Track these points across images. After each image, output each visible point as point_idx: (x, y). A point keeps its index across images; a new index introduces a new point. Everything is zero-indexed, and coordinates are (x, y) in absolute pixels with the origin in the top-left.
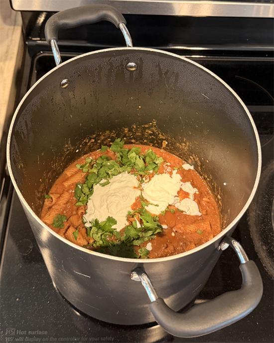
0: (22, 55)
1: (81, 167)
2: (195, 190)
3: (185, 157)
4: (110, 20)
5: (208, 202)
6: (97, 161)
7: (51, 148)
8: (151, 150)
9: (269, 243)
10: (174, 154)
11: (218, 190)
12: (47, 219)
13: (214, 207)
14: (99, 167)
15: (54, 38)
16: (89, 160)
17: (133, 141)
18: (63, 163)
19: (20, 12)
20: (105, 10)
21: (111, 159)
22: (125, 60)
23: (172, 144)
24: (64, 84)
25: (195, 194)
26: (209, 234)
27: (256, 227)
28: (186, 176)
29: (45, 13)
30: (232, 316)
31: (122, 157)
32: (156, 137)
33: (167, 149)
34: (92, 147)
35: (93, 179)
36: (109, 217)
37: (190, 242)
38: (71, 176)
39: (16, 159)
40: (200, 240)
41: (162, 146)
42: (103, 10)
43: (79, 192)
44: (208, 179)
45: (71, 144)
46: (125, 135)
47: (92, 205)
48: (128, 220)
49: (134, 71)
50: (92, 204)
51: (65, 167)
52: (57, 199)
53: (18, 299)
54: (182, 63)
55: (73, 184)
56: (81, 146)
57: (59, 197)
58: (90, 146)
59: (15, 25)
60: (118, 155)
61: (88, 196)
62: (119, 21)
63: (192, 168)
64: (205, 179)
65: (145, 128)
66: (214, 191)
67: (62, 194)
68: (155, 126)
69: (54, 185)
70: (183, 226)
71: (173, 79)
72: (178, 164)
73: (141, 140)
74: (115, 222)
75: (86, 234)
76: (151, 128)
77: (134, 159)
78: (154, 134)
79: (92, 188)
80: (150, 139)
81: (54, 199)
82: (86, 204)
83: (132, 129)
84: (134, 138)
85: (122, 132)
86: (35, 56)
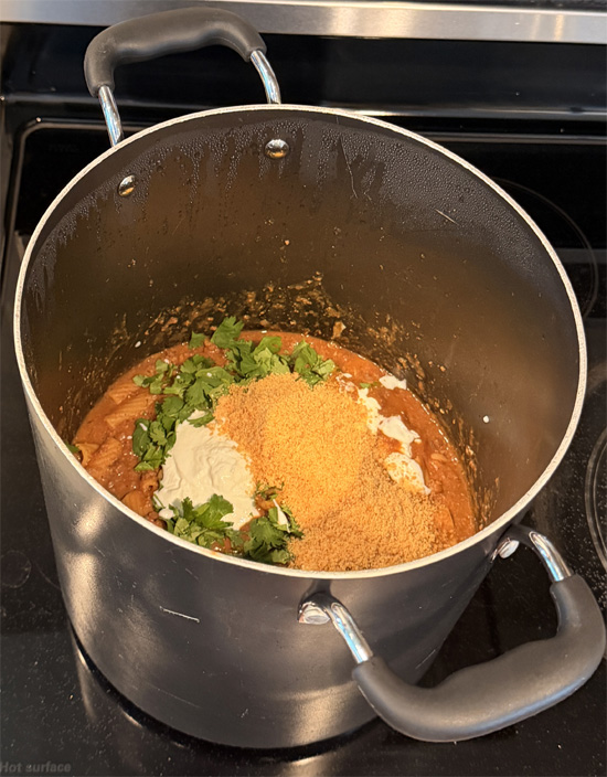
1: (145, 382)
2: (413, 436)
3: (386, 361)
4: (233, 46)
5: (444, 463)
6: (182, 369)
7: (86, 334)
8: (305, 344)
9: (582, 563)
10: (359, 353)
11: (466, 435)
13: (457, 475)
14: (187, 383)
15: (107, 82)
16: (163, 367)
17: (264, 322)
18: (105, 371)
21: (215, 365)
22: (264, 133)
23: (356, 330)
24: (125, 187)
25: (413, 444)
27: (551, 525)
28: (389, 405)
30: (541, 694)
31: (239, 360)
32: (320, 314)
33: (343, 342)
34: (171, 336)
35: (175, 410)
36: (215, 495)
38: (123, 403)
41: (331, 335)
42: (214, 20)
43: (142, 440)
44: (441, 411)
45: (126, 327)
46: (247, 308)
47: (175, 471)
48: (257, 504)
49: (281, 158)
50: (173, 467)
51: (109, 382)
52: (93, 454)
54: (395, 141)
55: (128, 421)
56: (147, 333)
57: (98, 451)
58: (166, 333)
60: (230, 355)
61: (163, 448)
62: (251, 46)
63: (402, 385)
64: (433, 409)
65: (295, 293)
66: (457, 438)
67: (104, 443)
68: (319, 288)
69: (85, 424)
71: (369, 178)
72: (370, 375)
73: (282, 322)
74: (229, 508)
76: (310, 293)
77: (268, 363)
78: (314, 306)
79: (173, 429)
80: (305, 319)
81: (86, 455)
82: (161, 468)
83: (265, 294)
84: (267, 316)
85: (241, 301)
86: (23, 128)
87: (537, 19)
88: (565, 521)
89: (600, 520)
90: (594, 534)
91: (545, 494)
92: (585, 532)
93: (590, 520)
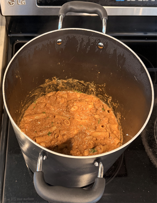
9: (153, 147)
19: (5, 17)
22: (98, 40)
24: (59, 42)
27: (146, 138)
49: (101, 49)
53: (16, 181)
59: (2, 25)
65: (99, 87)
68: (104, 87)
78: (102, 92)
86: (14, 43)
88: (149, 137)
91: (144, 131)
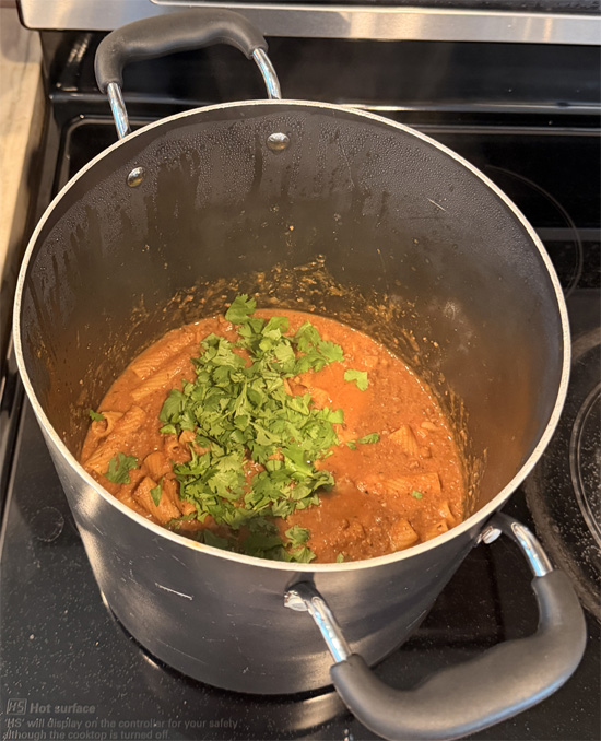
0: (41, 122)
3: (384, 336)
4: (232, 41)
5: (432, 432)
7: (104, 313)
8: (309, 324)
9: (566, 520)
11: (457, 406)
12: (96, 464)
13: (446, 443)
15: (115, 79)
17: (274, 300)
18: (126, 345)
19: (37, 34)
20: (223, 20)
22: (265, 127)
23: (358, 307)
24: (134, 178)
26: (438, 499)
27: (538, 485)
29: (89, 35)
32: (325, 292)
33: (346, 317)
34: (189, 312)
37: (399, 517)
39: (32, 338)
40: (420, 513)
41: (335, 312)
42: (218, 20)
45: (144, 305)
46: (258, 287)
49: (283, 150)
51: (131, 355)
52: (117, 421)
53: (32, 637)
54: (389, 134)
55: (151, 394)
56: (165, 310)
57: (122, 418)
58: (183, 309)
59: (27, 60)
60: (242, 330)
62: (253, 44)
65: (300, 274)
66: (450, 409)
67: (128, 411)
68: (322, 269)
69: (110, 393)
70: (380, 481)
71: (365, 169)
73: (290, 298)
75: (176, 496)
76: (315, 274)
78: (318, 285)
80: (311, 297)
81: (110, 423)
83: (273, 274)
84: (276, 294)
85: (252, 281)
86: (67, 124)
87: (529, 22)
88: (551, 481)
89: (584, 480)
90: (578, 493)
92: (570, 491)
93: (574, 481)
